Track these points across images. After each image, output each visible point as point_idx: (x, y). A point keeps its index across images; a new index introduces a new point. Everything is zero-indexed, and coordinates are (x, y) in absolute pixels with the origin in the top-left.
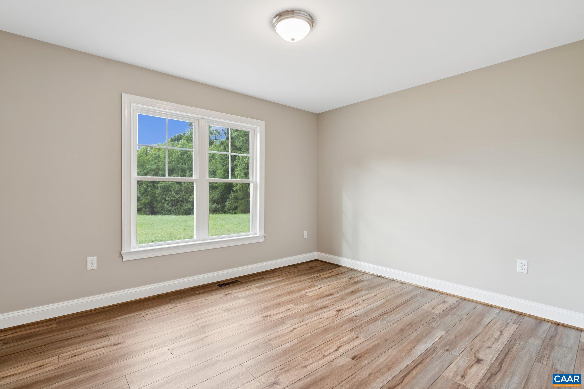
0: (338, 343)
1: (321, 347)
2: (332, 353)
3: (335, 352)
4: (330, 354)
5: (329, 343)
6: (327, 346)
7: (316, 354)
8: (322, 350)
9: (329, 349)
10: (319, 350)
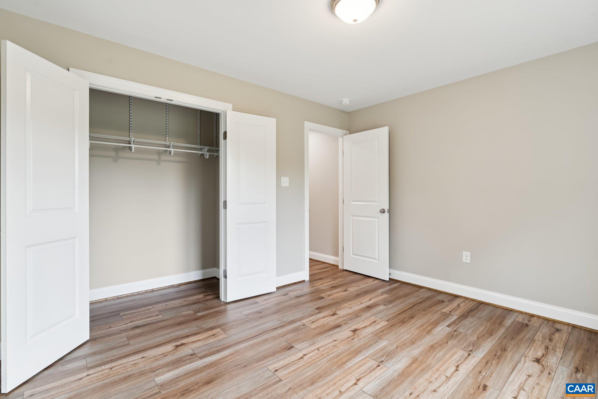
0: (302, 362)
1: (321, 358)
2: (310, 352)
3: (307, 353)
4: (312, 351)
5: (311, 362)
6: (313, 360)
7: (325, 352)
8: (320, 355)
9: (313, 356)
10: (323, 355)
